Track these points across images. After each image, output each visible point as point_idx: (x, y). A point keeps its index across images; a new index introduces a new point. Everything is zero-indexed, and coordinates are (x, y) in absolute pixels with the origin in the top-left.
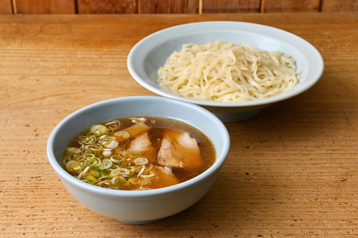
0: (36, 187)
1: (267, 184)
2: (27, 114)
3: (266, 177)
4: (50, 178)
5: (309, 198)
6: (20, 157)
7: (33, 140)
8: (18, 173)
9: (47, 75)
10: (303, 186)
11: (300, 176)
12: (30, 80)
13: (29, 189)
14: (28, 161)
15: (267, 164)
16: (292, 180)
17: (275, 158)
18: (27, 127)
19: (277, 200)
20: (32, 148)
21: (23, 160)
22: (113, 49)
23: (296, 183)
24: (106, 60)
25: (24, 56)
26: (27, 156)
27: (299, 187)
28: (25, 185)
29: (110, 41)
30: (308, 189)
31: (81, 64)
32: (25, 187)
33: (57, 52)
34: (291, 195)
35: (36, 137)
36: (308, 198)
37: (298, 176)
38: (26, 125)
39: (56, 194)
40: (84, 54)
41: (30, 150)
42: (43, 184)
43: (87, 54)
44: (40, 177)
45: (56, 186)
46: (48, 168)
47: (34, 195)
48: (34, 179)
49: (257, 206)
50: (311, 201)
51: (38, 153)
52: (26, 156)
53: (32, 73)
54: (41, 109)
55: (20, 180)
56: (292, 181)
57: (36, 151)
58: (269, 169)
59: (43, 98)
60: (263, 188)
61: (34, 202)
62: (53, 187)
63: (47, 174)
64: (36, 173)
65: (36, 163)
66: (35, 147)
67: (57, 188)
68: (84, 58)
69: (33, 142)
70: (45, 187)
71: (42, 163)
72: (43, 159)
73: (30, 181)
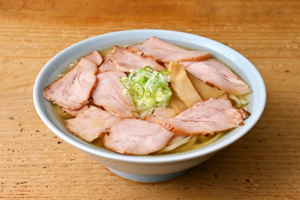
0: (22, 196)
1: (269, 194)
2: (11, 104)
3: (268, 185)
4: (36, 184)
6: (4, 157)
7: (18, 136)
8: (2, 178)
9: (31, 57)
12: (13, 63)
13: (15, 198)
14: (12, 163)
15: (268, 169)
16: (296, 189)
17: (276, 161)
18: (11, 121)
20: (17, 146)
21: (8, 161)
22: (98, 28)
25: (7, 35)
26: (11, 156)
28: (10, 193)
29: (96, 18)
31: (67, 44)
32: (10, 195)
33: (41, 31)
35: (21, 133)
38: (10, 117)
40: (68, 33)
42: (29, 191)
43: (72, 33)
44: (26, 182)
45: (43, 194)
46: (34, 171)
48: (19, 185)
51: (23, 152)
52: (10, 156)
53: (15, 55)
54: (26, 99)
55: (5, 186)
56: (297, 191)
57: (21, 149)
58: (271, 175)
59: (28, 85)
60: (266, 198)
62: (39, 196)
63: (33, 179)
64: (22, 178)
65: (21, 165)
66: (20, 145)
67: (45, 197)
68: (69, 38)
69: (18, 139)
70: (31, 196)
71: (27, 165)
72: (29, 160)
73: (16, 188)
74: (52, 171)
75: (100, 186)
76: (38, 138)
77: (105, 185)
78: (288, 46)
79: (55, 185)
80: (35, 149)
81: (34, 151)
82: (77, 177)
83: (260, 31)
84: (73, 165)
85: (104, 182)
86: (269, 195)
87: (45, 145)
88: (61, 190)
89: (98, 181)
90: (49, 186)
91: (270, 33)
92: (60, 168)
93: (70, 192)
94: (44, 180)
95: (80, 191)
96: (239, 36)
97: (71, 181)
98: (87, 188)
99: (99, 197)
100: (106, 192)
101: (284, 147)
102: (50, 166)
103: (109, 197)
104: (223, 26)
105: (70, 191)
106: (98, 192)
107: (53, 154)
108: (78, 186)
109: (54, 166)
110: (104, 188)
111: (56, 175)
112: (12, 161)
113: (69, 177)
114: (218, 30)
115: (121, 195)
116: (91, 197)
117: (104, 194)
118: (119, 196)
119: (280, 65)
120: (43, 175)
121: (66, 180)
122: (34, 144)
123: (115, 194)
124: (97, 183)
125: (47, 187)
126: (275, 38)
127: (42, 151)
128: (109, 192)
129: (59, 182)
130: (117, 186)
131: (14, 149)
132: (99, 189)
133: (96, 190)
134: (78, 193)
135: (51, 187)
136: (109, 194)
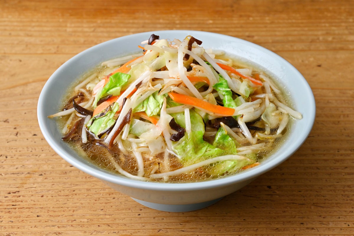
0: (14, 207)
2: (6, 105)
3: (293, 191)
4: (31, 193)
5: (347, 221)
7: (13, 140)
9: (31, 54)
10: (338, 205)
11: (334, 190)
12: (11, 60)
13: (5, 209)
14: (5, 170)
15: (293, 174)
16: (324, 197)
17: (302, 165)
18: (6, 124)
19: (307, 225)
20: (10, 151)
22: (108, 21)
23: (329, 201)
24: (100, 34)
25: (5, 30)
26: (4, 163)
27: (333, 207)
29: (106, 9)
30: (345, 210)
31: (72, 39)
33: (43, 24)
34: (324, 218)
35: (16, 137)
36: (345, 222)
37: (331, 190)
38: (5, 120)
39: (38, 216)
40: (74, 27)
41: (7, 154)
42: (22, 202)
43: (79, 27)
44: (19, 192)
45: (38, 205)
46: (29, 179)
47: (10, 218)
48: (11, 195)
49: (282, 233)
50: (349, 225)
51: (18, 158)
52: (2, 162)
53: (13, 52)
54: (23, 99)
56: (325, 198)
57: (15, 155)
58: (296, 181)
59: (26, 84)
60: (290, 207)
61: (10, 227)
62: (34, 206)
63: (27, 187)
64: (14, 187)
65: (15, 173)
66: (14, 151)
67: (39, 208)
68: (75, 32)
69: (12, 144)
70: (24, 206)
71: (21, 173)
72: (23, 167)
73: (7, 198)
74: (49, 179)
75: (103, 195)
76: (35, 142)
77: (107, 193)
78: (321, 38)
79: (52, 194)
80: (31, 154)
81: (30, 156)
82: (77, 185)
83: (290, 21)
84: (73, 172)
85: (107, 191)
86: (293, 203)
87: (43, 151)
88: (58, 200)
89: (101, 189)
90: (44, 196)
91: (302, 23)
92: (58, 175)
93: (68, 202)
94: (39, 189)
95: (80, 200)
96: (266, 27)
97: (70, 189)
98: (88, 197)
99: (101, 207)
100: (108, 201)
101: (312, 150)
102: (47, 173)
103: (112, 207)
104: (249, 16)
105: (68, 200)
106: (100, 201)
107: (52, 160)
108: (77, 195)
109: (51, 173)
110: (106, 197)
111: (53, 184)
112: (4, 168)
113: (67, 186)
114: (242, 22)
115: (126, 204)
116: (92, 207)
117: (106, 203)
118: (123, 206)
119: (312, 59)
120: (38, 183)
121: (64, 188)
122: (30, 150)
123: (119, 203)
124: (99, 191)
125: (42, 196)
126: (306, 29)
127: (39, 157)
128: (112, 201)
129: (57, 191)
130: (122, 195)
131: (7, 155)
132: (101, 199)
133: (98, 199)
134: (77, 203)
135: (47, 197)
136: (111, 203)
